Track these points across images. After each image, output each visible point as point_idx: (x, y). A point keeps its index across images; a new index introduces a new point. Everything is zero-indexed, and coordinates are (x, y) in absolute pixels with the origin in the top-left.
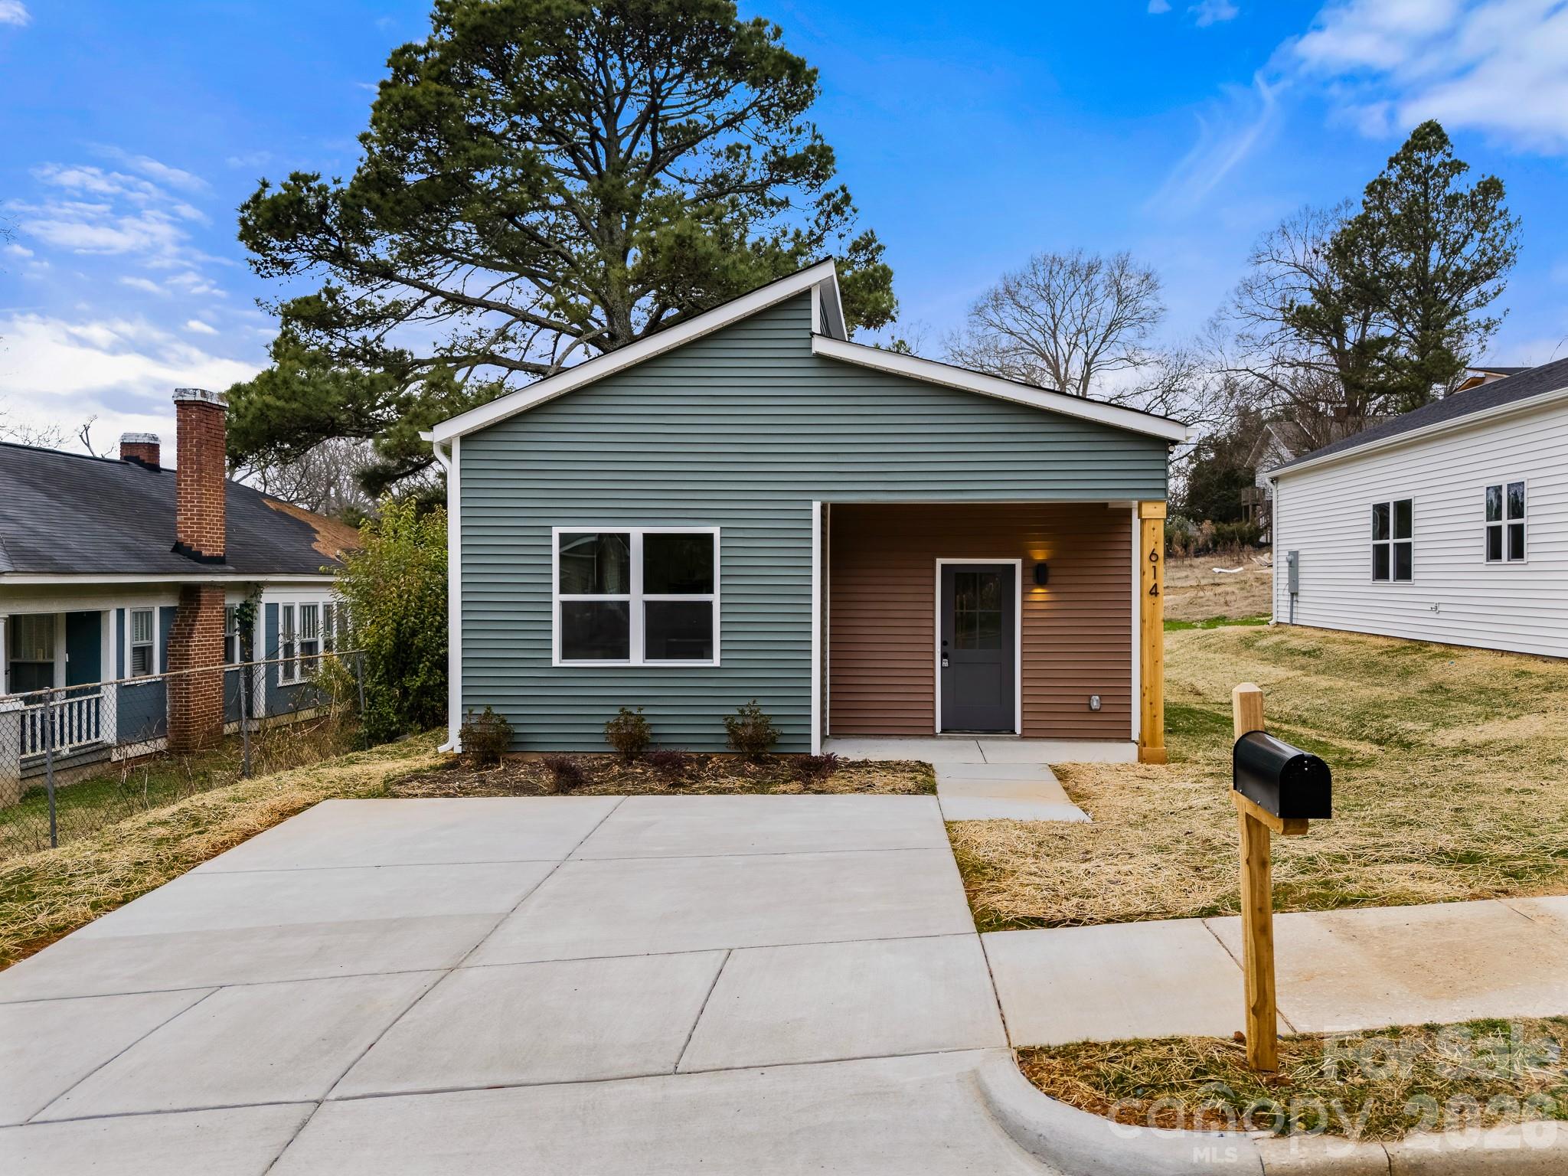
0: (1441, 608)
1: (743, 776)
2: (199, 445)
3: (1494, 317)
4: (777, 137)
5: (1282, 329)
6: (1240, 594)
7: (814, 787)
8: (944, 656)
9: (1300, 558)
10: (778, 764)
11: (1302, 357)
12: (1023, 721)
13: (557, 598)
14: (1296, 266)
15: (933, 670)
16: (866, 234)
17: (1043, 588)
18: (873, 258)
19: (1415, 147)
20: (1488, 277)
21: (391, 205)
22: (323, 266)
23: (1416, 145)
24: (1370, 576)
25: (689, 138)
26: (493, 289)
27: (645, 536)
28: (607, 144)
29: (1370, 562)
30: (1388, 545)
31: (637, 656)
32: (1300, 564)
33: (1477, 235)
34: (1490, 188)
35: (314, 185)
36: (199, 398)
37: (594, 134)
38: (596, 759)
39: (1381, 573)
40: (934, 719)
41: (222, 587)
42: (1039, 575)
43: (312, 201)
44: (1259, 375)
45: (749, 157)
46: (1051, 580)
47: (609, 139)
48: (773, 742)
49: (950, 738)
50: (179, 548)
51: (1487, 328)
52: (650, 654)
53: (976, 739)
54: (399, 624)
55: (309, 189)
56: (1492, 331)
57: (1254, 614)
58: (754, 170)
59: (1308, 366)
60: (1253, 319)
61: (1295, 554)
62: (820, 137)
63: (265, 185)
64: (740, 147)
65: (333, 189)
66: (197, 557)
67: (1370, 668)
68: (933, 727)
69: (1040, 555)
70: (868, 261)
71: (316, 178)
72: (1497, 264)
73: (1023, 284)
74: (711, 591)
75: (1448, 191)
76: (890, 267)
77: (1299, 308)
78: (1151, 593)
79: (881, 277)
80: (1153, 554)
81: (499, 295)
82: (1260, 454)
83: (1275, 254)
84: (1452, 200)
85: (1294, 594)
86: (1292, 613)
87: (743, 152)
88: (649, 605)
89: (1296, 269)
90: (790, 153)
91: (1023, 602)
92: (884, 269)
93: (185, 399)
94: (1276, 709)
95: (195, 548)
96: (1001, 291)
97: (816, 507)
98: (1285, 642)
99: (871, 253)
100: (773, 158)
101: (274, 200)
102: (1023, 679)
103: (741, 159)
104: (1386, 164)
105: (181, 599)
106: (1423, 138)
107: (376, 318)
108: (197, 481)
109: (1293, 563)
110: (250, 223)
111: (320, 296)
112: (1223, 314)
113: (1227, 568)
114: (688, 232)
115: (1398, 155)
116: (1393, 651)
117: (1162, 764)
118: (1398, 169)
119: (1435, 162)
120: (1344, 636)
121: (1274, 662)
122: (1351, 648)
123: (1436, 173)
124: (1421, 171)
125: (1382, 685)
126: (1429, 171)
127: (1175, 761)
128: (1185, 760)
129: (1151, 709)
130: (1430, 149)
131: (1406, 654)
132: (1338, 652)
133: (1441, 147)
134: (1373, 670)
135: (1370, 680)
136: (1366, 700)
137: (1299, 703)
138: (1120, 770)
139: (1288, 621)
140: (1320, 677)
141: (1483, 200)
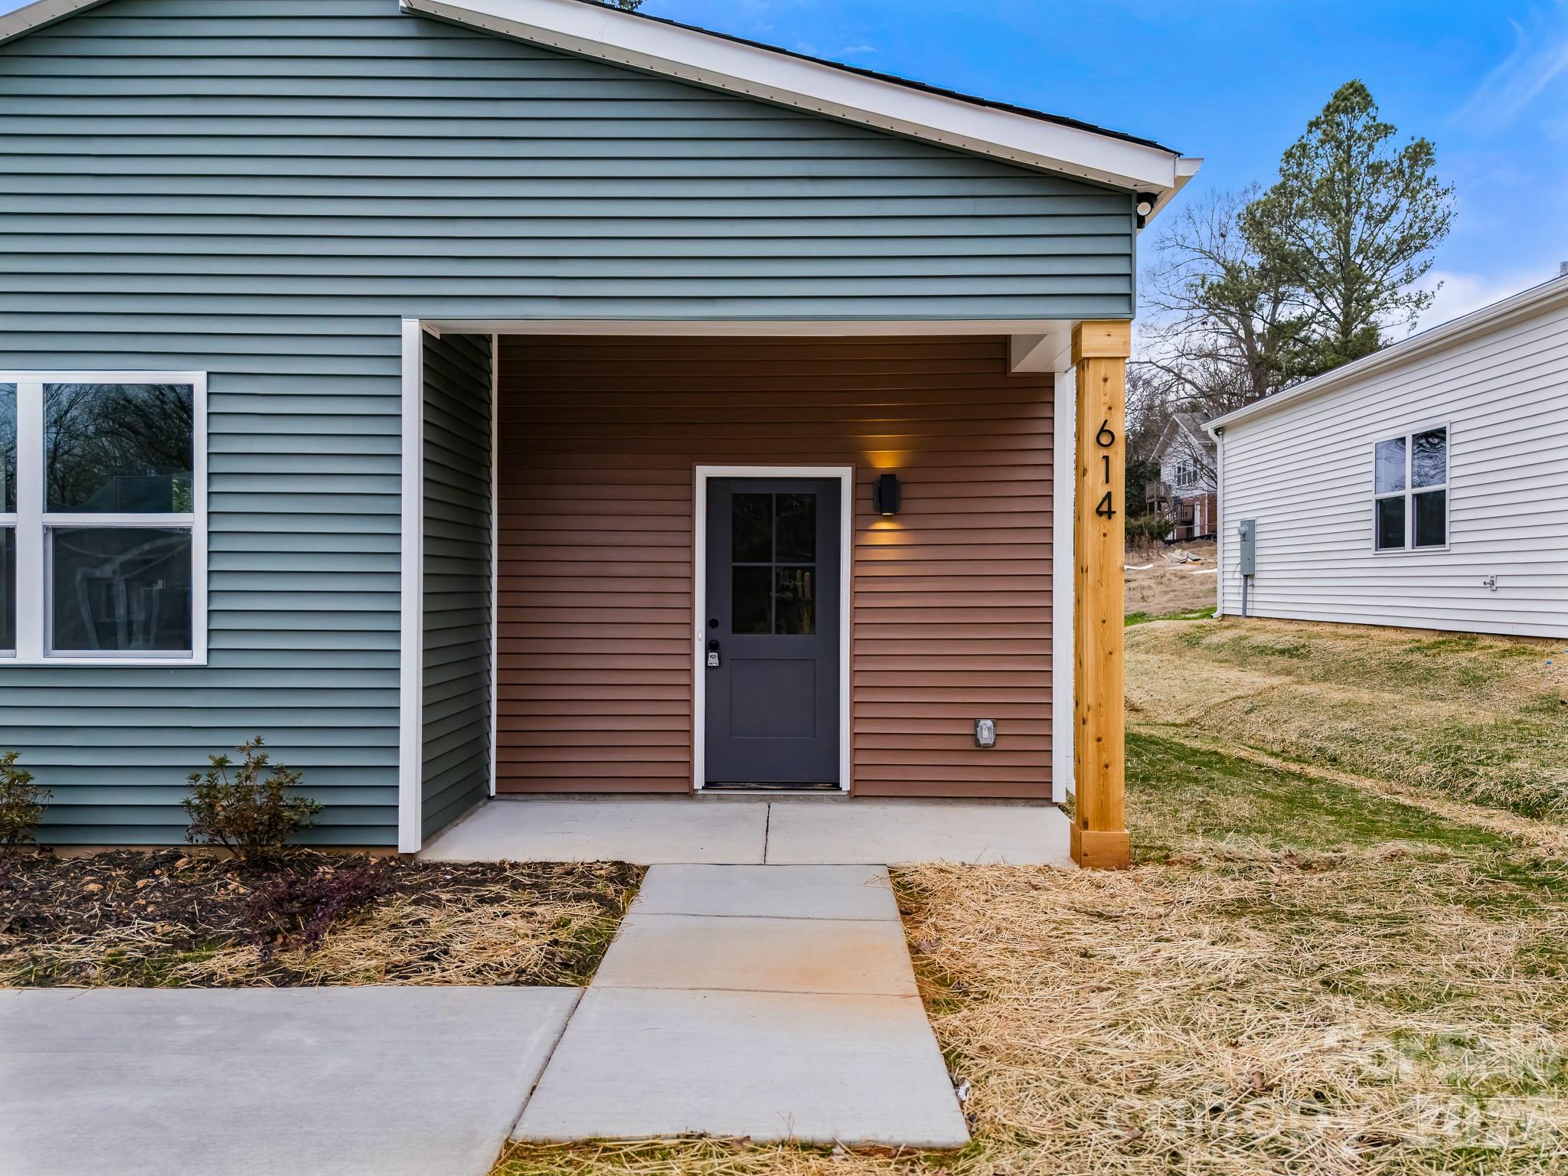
0: (1499, 583)
3: (1426, 292)
6: (1158, 589)
8: (711, 646)
9: (1258, 529)
11: (1207, 348)
12: (854, 766)
14: (1202, 251)
15: (690, 671)
17: (888, 519)
19: (1337, 110)
20: (1418, 249)
23: (1339, 106)
24: (1372, 544)
27: (50, 391)
29: (1371, 525)
30: (1402, 498)
31: (31, 644)
32: (1257, 537)
33: (1404, 203)
34: (1419, 152)
39: (1390, 538)
40: (689, 764)
42: (883, 497)
44: (1162, 368)
46: (906, 506)
49: (720, 798)
51: (1418, 303)
52: (65, 634)
53: (768, 800)
57: (1179, 611)
59: (1214, 355)
60: (1156, 308)
61: (1251, 524)
67: (1398, 672)
68: (689, 779)
69: (885, 460)
72: (1427, 235)
74: (188, 507)
75: (1373, 159)
78: (1099, 513)
80: (1102, 431)
82: (1166, 445)
83: (1179, 239)
84: (1376, 169)
85: (1248, 577)
86: (1245, 601)
88: (60, 537)
89: (1202, 255)
91: (855, 547)
94: (1270, 736)
97: (411, 332)
98: (1246, 638)
102: (853, 689)
104: (1305, 129)
106: (1346, 99)
109: (1248, 535)
113: (1135, 565)
115: (1318, 118)
116: (1428, 648)
117: (1122, 866)
118: (1318, 134)
119: (1358, 127)
120: (1328, 629)
121: (1241, 664)
122: (1352, 644)
123: (1360, 138)
124: (1343, 136)
125: (1442, 699)
126: (1353, 136)
127: (1149, 860)
128: (1167, 857)
129: (1099, 750)
130: (1353, 110)
131: (1452, 651)
132: (1335, 650)
133: (1366, 108)
134: (1411, 674)
135: (1415, 690)
136: (1436, 726)
137: (1309, 727)
138: (1036, 888)
139: (1240, 613)
140: (1324, 686)
141: (1411, 167)
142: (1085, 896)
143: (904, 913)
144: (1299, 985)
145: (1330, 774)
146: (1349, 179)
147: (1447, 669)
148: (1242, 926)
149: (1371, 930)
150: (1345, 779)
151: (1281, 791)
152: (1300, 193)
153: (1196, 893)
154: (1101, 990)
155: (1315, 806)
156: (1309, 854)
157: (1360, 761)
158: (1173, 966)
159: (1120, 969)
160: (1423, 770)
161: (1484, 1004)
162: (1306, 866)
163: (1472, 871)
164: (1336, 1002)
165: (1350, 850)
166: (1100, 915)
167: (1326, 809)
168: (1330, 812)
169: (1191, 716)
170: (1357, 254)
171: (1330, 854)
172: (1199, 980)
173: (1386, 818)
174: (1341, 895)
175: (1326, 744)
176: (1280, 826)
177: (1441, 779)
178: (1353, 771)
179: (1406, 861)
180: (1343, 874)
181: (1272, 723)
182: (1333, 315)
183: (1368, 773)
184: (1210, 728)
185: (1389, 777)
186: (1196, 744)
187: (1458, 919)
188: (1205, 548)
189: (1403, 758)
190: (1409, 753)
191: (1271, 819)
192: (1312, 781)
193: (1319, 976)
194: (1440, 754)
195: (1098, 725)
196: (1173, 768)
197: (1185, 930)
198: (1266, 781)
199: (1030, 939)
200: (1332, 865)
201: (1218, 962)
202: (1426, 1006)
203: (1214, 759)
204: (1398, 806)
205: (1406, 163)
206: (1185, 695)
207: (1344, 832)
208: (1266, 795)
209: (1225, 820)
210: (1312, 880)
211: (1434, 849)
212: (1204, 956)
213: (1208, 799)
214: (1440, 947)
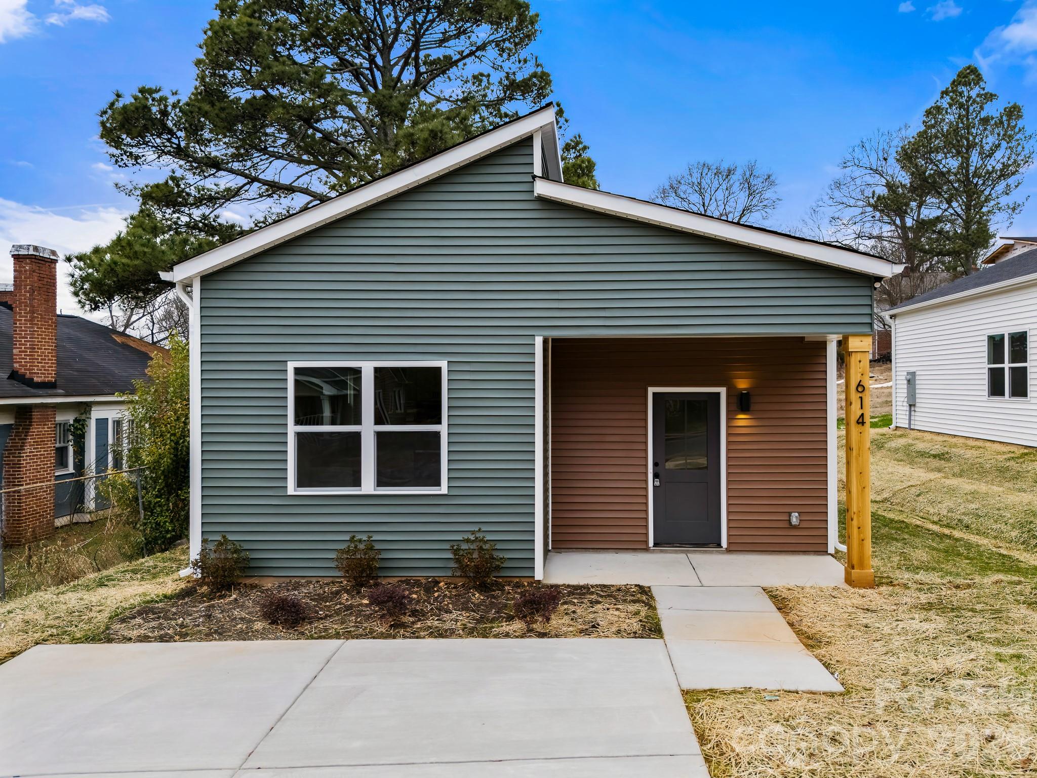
1: (467, 609)
2: (32, 291)
3: (1018, 202)
4: (509, 65)
5: (862, 213)
7: (537, 627)
8: (656, 476)
9: (918, 378)
10: (503, 590)
11: (875, 232)
12: (729, 536)
13: (292, 429)
14: (871, 169)
15: (646, 489)
16: (575, 137)
17: (745, 414)
18: (580, 155)
19: (959, 84)
20: (1013, 174)
21: (217, 111)
22: (166, 159)
23: (960, 81)
24: (986, 393)
25: (443, 66)
26: (298, 177)
27: (377, 370)
28: (383, 70)
29: (986, 382)
30: (1003, 369)
31: (368, 484)
32: (917, 382)
33: (1004, 144)
34: (1014, 111)
35: (157, 96)
36: (31, 252)
37: (372, 60)
38: (327, 584)
39: (996, 389)
40: (647, 534)
41: (52, 407)
42: (741, 402)
43: (154, 109)
45: (489, 83)
46: (753, 407)
47: (384, 67)
48: (498, 568)
49: (662, 551)
50: (14, 376)
51: (1014, 209)
52: (381, 482)
53: (686, 552)
54: (177, 443)
55: (153, 100)
56: (1017, 211)
58: (493, 91)
59: (879, 238)
60: (841, 206)
61: (913, 374)
62: (541, 66)
63: (118, 96)
64: (482, 75)
65: (172, 100)
66: (30, 383)
67: (1001, 472)
68: (647, 542)
69: (743, 384)
70: (577, 157)
71: (157, 91)
72: (1019, 165)
73: (682, 182)
74: (439, 422)
75: (983, 114)
76: (594, 160)
77: (879, 196)
78: (858, 423)
79: (587, 167)
80: (859, 385)
81: (302, 183)
83: (856, 161)
84: (985, 121)
85: (912, 406)
86: (910, 420)
87: (485, 79)
88: (379, 435)
89: (871, 172)
90: (519, 78)
91: (728, 427)
92: (589, 161)
93: (20, 253)
94: (932, 511)
95: (28, 376)
96: (668, 188)
97: (539, 341)
98: (912, 445)
99: (579, 151)
100: (506, 82)
101: (125, 107)
102: (728, 497)
103: (483, 84)
104: (939, 96)
105: (16, 418)
106: (965, 77)
107: (211, 199)
108: (30, 320)
109: (911, 381)
110: (108, 125)
111: (167, 182)
112: (820, 203)
114: (440, 128)
115: (947, 89)
116: (1017, 458)
117: (872, 587)
118: (947, 99)
119: (973, 94)
120: (962, 441)
121: (910, 464)
122: (975, 453)
123: (974, 101)
124: (963, 100)
125: (1025, 491)
126: (969, 100)
127: (883, 583)
128: (891, 582)
129: (859, 533)
130: (970, 84)
131: (1031, 460)
132: (965, 456)
133: (978, 83)
134: (1008, 475)
135: (1010, 485)
136: (1021, 508)
137: (953, 506)
138: (834, 597)
139: (907, 426)
140: (960, 480)
141: (1008, 120)
142: (858, 601)
143: (779, 609)
144: (958, 637)
145: (966, 536)
146: (968, 127)
147: (1028, 472)
148: (932, 614)
149: (987, 616)
150: (974, 539)
151: (941, 546)
152: (937, 137)
153: (908, 600)
154: (878, 641)
155: (959, 554)
156: (959, 581)
157: (981, 528)
158: (905, 631)
159: (883, 632)
160: (1014, 534)
161: (1030, 644)
162: (957, 587)
163: (1032, 589)
164: (973, 644)
165: (978, 579)
166: (868, 610)
167: (964, 556)
168: (967, 558)
169: (885, 496)
170: (973, 176)
171: (968, 581)
172: (918, 636)
173: (994, 561)
174: (974, 600)
175: (963, 517)
176: (943, 566)
177: (1022, 539)
178: (977, 534)
179: (1003, 584)
180: (974, 591)
181: (932, 503)
182: (959, 215)
183: (985, 534)
184: (897, 504)
185: (995, 538)
186: (891, 515)
187: (1024, 610)
188: (877, 368)
189: (1003, 527)
190: (1006, 524)
191: (938, 562)
192: (957, 540)
193: (966, 634)
194: (1022, 526)
195: (858, 521)
196: (882, 531)
197: (907, 616)
198: (933, 540)
199: (840, 620)
200: (969, 586)
201: (924, 629)
202: (1008, 645)
203: (903, 526)
204: (1000, 554)
205: (1005, 118)
206: (880, 483)
207: (974, 569)
208: (934, 549)
209: (915, 563)
210: (961, 593)
211: (1016, 578)
212: (918, 627)
213: (905, 551)
214: (1015, 622)
